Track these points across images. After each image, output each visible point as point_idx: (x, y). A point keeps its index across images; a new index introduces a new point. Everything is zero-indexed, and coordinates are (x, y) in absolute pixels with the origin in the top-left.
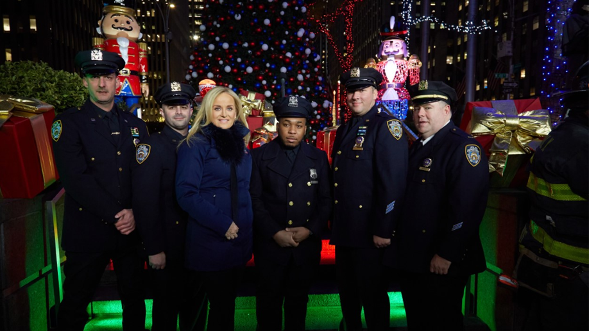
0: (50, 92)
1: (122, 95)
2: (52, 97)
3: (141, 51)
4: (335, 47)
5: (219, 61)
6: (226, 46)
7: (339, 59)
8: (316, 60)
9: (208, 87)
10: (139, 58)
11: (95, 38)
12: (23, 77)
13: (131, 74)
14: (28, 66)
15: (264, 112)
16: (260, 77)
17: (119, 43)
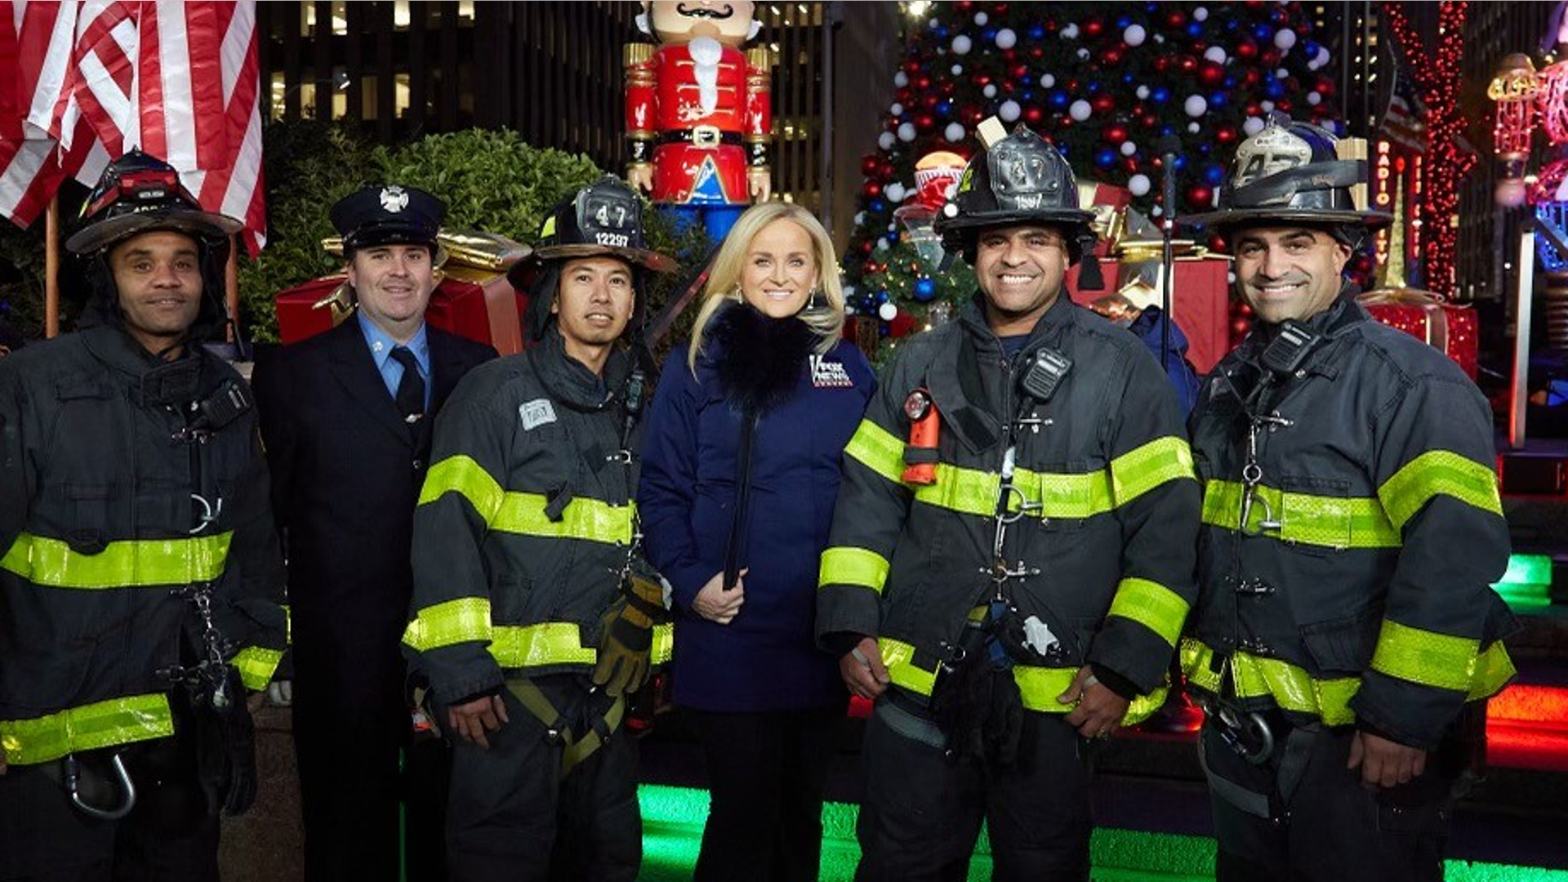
0: (523, 210)
1: (696, 203)
2: (528, 223)
3: (753, 72)
4: (1393, 13)
5: (982, 86)
6: (1006, 38)
7: (1409, 53)
8: (1313, 65)
9: (944, 177)
10: (746, 93)
11: (632, 45)
12: (462, 173)
13: (723, 141)
14: (473, 144)
15: (1122, 245)
16: (1116, 134)
17: (694, 54)
